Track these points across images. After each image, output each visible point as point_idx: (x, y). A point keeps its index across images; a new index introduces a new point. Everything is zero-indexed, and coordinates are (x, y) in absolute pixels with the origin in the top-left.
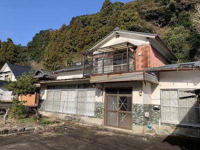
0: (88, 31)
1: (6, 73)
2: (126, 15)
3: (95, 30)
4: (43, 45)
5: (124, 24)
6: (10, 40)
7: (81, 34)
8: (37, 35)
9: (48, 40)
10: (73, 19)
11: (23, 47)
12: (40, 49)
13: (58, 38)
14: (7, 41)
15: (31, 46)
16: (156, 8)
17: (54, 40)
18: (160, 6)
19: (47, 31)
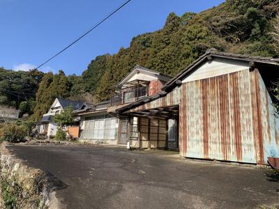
0: (148, 55)
1: (57, 108)
2: (191, 32)
3: (156, 53)
4: (99, 75)
5: (188, 44)
6: (62, 72)
7: (140, 58)
8: (93, 61)
9: (104, 68)
10: (134, 39)
11: (77, 77)
12: (95, 79)
13: (115, 65)
14: (58, 73)
15: (87, 76)
16: (231, 19)
17: (111, 67)
18: (237, 15)
19: (103, 56)
